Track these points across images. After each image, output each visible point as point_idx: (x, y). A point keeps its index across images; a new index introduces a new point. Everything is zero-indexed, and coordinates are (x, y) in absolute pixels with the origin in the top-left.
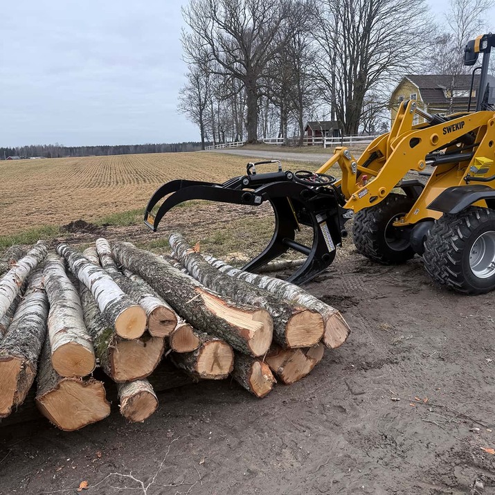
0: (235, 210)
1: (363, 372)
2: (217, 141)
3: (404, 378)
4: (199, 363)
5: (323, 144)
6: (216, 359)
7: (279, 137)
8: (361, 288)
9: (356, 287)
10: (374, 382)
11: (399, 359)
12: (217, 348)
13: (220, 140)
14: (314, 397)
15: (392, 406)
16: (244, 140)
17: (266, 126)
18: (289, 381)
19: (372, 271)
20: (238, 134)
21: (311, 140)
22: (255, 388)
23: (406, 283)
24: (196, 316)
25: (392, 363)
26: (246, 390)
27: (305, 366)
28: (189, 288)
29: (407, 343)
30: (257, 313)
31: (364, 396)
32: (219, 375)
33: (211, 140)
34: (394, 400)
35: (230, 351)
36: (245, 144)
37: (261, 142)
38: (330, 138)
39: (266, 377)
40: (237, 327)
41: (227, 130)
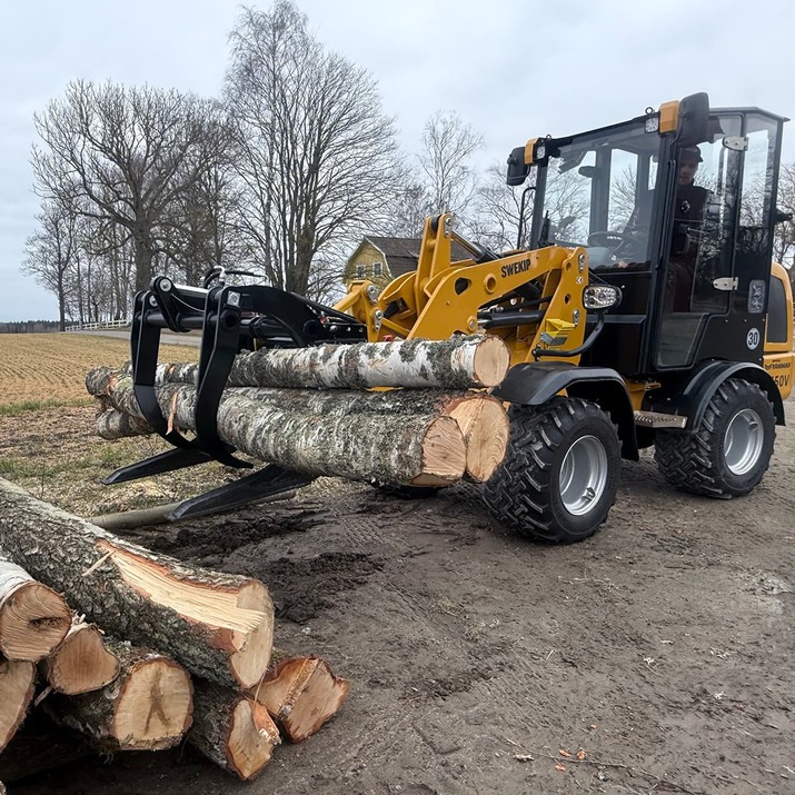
4: (118, 716)
6: (157, 704)
12: (158, 676)
14: (361, 768)
22: (238, 758)
24: (102, 605)
26: (218, 766)
28: (81, 543)
30: (245, 590)
31: (460, 755)
32: (163, 740)
34: (521, 761)
35: (186, 681)
39: (265, 733)
40: (205, 625)
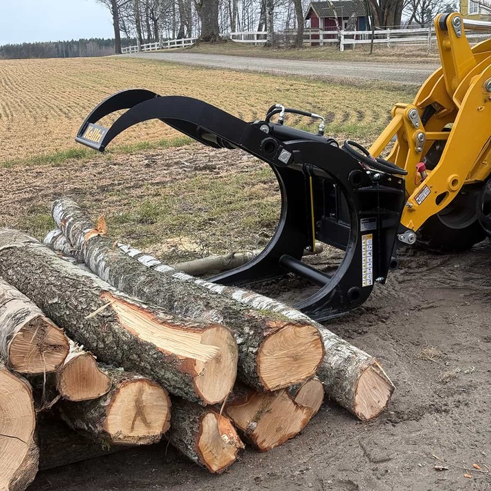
0: (177, 163)
1: (390, 426)
2: (145, 36)
3: (457, 434)
4: (110, 417)
5: (339, 43)
6: (140, 411)
7: (260, 29)
8: (393, 292)
9: (386, 292)
10: (407, 443)
11: (451, 405)
12: (141, 392)
13: (149, 35)
14: (307, 469)
15: (434, 480)
16: (196, 34)
17: (236, 9)
18: (265, 445)
19: (414, 265)
20: (183, 23)
21: (317, 37)
22: (207, 457)
23: (469, 284)
24: (104, 341)
25: (438, 411)
26: (192, 462)
27: (292, 421)
28: (89, 294)
29: (465, 380)
30: (209, 331)
31: (390, 465)
32: (145, 438)
33: (134, 35)
34: (438, 470)
35: (164, 396)
36: (197, 42)
37: (225, 41)
38: (350, 33)
39: (226, 437)
40: (176, 356)
41: (163, 16)
